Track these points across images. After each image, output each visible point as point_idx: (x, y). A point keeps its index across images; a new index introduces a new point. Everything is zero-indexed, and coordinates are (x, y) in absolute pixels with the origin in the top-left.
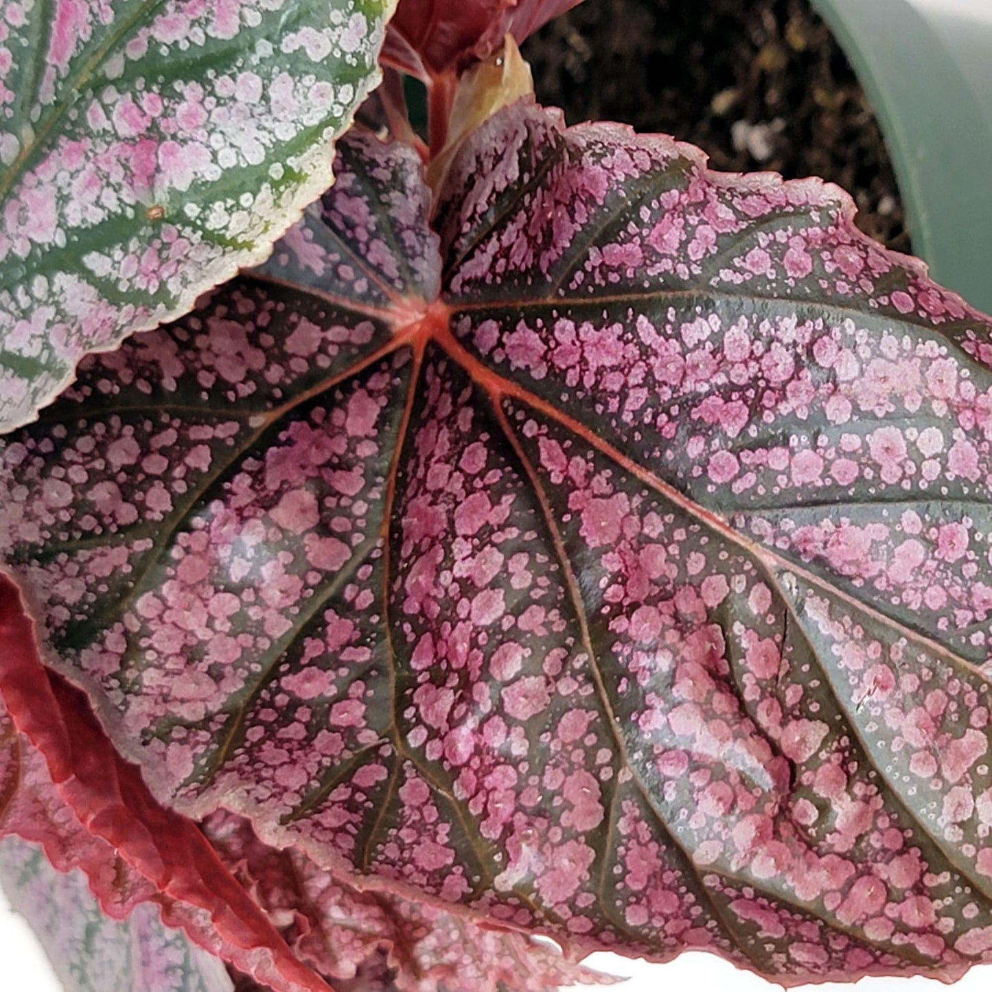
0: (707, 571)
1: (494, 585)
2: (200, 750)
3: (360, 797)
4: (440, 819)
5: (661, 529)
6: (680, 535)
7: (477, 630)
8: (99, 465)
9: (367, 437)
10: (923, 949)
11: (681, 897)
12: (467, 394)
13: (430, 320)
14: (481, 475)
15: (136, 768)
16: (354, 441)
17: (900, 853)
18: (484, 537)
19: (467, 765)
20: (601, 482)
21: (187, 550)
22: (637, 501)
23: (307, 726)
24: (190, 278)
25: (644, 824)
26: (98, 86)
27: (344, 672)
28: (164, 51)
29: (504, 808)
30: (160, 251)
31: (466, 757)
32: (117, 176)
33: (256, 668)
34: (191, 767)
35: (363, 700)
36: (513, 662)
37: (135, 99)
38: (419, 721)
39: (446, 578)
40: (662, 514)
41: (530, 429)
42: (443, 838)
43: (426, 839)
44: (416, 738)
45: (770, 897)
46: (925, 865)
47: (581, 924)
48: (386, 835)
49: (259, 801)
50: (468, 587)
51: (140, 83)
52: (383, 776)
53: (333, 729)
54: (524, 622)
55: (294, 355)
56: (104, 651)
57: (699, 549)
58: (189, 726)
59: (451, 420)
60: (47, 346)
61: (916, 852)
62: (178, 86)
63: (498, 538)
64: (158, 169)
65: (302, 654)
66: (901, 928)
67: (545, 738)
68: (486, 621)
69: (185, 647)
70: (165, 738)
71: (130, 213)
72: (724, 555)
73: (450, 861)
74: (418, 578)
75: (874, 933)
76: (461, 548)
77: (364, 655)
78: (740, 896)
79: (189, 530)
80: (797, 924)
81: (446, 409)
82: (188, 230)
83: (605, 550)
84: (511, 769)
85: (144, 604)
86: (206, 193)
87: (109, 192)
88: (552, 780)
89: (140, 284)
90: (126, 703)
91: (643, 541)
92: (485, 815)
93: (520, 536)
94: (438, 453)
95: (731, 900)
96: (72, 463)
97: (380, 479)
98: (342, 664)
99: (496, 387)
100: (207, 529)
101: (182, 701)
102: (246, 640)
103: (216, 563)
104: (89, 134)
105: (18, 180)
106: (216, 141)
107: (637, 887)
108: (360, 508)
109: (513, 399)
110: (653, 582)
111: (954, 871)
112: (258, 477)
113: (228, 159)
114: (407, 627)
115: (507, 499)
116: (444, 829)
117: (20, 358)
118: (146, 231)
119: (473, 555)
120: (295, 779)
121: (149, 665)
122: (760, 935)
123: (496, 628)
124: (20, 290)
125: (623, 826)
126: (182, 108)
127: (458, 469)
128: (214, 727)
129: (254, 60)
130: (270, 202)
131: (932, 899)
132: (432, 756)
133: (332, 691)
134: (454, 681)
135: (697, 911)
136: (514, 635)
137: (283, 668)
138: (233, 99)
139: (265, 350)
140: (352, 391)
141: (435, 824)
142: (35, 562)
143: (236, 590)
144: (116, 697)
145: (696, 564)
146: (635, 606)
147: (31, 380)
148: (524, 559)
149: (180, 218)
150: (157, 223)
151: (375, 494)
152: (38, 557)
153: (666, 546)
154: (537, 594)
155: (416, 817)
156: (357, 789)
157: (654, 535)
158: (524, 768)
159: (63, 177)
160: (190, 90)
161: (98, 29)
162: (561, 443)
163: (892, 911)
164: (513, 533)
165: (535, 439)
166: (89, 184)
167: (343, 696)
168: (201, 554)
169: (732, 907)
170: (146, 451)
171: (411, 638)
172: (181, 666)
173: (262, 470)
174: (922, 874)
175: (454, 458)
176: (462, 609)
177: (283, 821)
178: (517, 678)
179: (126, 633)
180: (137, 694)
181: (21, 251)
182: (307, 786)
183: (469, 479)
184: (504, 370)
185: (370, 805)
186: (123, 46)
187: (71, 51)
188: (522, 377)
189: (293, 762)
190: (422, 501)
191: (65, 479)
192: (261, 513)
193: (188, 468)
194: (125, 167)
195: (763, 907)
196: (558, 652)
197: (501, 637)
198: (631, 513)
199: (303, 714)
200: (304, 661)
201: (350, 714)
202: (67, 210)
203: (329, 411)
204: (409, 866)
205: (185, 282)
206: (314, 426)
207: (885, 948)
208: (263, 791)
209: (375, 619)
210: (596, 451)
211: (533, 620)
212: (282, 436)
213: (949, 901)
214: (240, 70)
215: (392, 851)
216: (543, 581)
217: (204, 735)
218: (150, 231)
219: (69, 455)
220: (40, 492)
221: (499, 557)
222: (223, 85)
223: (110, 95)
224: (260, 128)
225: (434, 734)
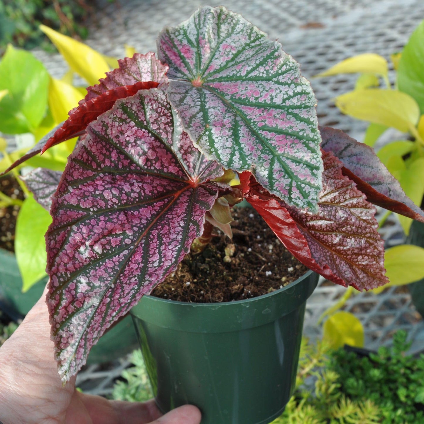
0: (134, 231)
1: (132, 189)
2: (100, 133)
3: (89, 162)
4: (84, 178)
5: (143, 223)
6: (142, 226)
7: (122, 186)
8: (162, 114)
9: (168, 170)
10: (54, 268)
11: (66, 221)
12: (175, 189)
13: (194, 184)
14: (156, 189)
15: (96, 119)
16: (167, 168)
17: (74, 267)
18: (142, 188)
19: (95, 183)
20: (153, 212)
21: (144, 132)
22: (149, 219)
23: (105, 154)
24: (192, 132)
25: (81, 216)
26: (235, 116)
27: (117, 162)
28: (239, 128)
29: (85, 189)
30: (199, 126)
31: (96, 183)
32: (216, 118)
33: (118, 145)
34: (97, 130)
35: (110, 166)
36: (115, 192)
37: (230, 122)
38: (104, 176)
39: (134, 181)
40: (146, 223)
41: (166, 200)
42: (80, 177)
43: (80, 174)
44: (101, 175)
45: (65, 240)
46: (72, 272)
47: (60, 201)
48: (81, 166)
49: (89, 142)
50: (132, 185)
51: (234, 123)
52: (94, 167)
53: (104, 159)
54: (124, 195)
55: (186, 156)
56: (122, 114)
57: (139, 230)
58: (106, 131)
59: (169, 185)
60: (185, 104)
61: (74, 270)
62: (232, 131)
63: (142, 191)
64: (216, 126)
65: (121, 154)
66: (59, 265)
67: (99, 197)
68: (124, 188)
69: (123, 131)
70: (103, 126)
71: (209, 121)
72: (137, 234)
73: (75, 178)
74: (135, 176)
75: (57, 259)
76: (140, 184)
77: (120, 167)
78: (65, 233)
79: (148, 133)
80: (59, 244)
81: (172, 185)
82: (203, 132)
83: (139, 212)
84: (93, 190)
85: (133, 123)
86: (210, 136)
87: (214, 117)
88: (90, 198)
89: (193, 123)
90: (111, 118)
91: (141, 219)
92: (84, 185)
93: (142, 196)
94: (162, 182)
95: (65, 231)
96: (162, 109)
97: (159, 172)
98: (118, 162)
99: (176, 195)
100: (148, 136)
101: (111, 130)
102: (124, 143)
103: (141, 138)
104: (226, 113)
105: (221, 99)
106: (220, 138)
107: (68, 213)
108: (152, 168)
109: (173, 198)
110: (131, 220)
111: (70, 278)
112: (159, 147)
113: (216, 140)
114: (125, 175)
115: (150, 194)
116: (82, 178)
117: (184, 99)
118: (204, 124)
119: (138, 186)
120: (94, 150)
121: (119, 123)
122: (57, 236)
123: (123, 189)
124: (199, 100)
125: (81, 212)
126: (227, 132)
127: (158, 185)
128: (105, 136)
129: (234, 146)
130: (207, 148)
131: (65, 272)
132: (97, 178)
133: (113, 160)
134: (112, 182)
135: (62, 224)
136: (121, 193)
137: (118, 151)
138: (227, 141)
139: (187, 150)
140: (178, 168)
141: (83, 176)
142: (140, 101)
143: (135, 142)
144: (112, 116)
145: (136, 229)
146: (126, 216)
147: (178, 101)
148: (137, 196)
149: (206, 131)
150: (205, 126)
151: (155, 171)
152: (142, 101)
153: (139, 223)
154: (130, 198)
155: (84, 173)
156: (91, 162)
157: (142, 221)
158: (93, 193)
159: (219, 108)
160: (230, 133)
161: (246, 115)
162: (163, 205)
163: (62, 263)
164: (143, 194)
165: (164, 201)
166: (216, 113)
167: (111, 162)
168: (143, 135)
169: (63, 231)
170: (165, 124)
171: (123, 176)
172: (119, 130)
173: (161, 148)
174: (70, 271)
175: (161, 185)
176: (127, 184)
177: (84, 146)
178: (112, 193)
179: (126, 119)
180: (113, 120)
181: (206, 100)
182: (92, 152)
183: (156, 187)
184: (180, 196)
185: (88, 164)
186: (242, 120)
187: (243, 110)
188: (178, 199)
189: (97, 150)
190: (151, 178)
191: (158, 107)
192: (151, 147)
193: (162, 133)
194: (217, 120)
195: (63, 238)
196: (117, 202)
197: (121, 190)
198: (147, 217)
199: (108, 153)
200: (119, 155)
201: (107, 163)
202: (212, 109)
203: (174, 163)
204: (74, 170)
205: (191, 131)
206: (171, 159)
207: (54, 260)
208: (91, 143)
209: (128, 169)
210: (161, 212)
211: (124, 197)
212: (169, 153)
213: (64, 276)
214: (233, 143)
215: (77, 167)
216: (132, 200)
217: (104, 133)
218: (204, 125)
219: (164, 108)
220: (155, 102)
221: (138, 191)
222: (230, 140)
223: (233, 117)
224: (221, 147)
225: (102, 178)
